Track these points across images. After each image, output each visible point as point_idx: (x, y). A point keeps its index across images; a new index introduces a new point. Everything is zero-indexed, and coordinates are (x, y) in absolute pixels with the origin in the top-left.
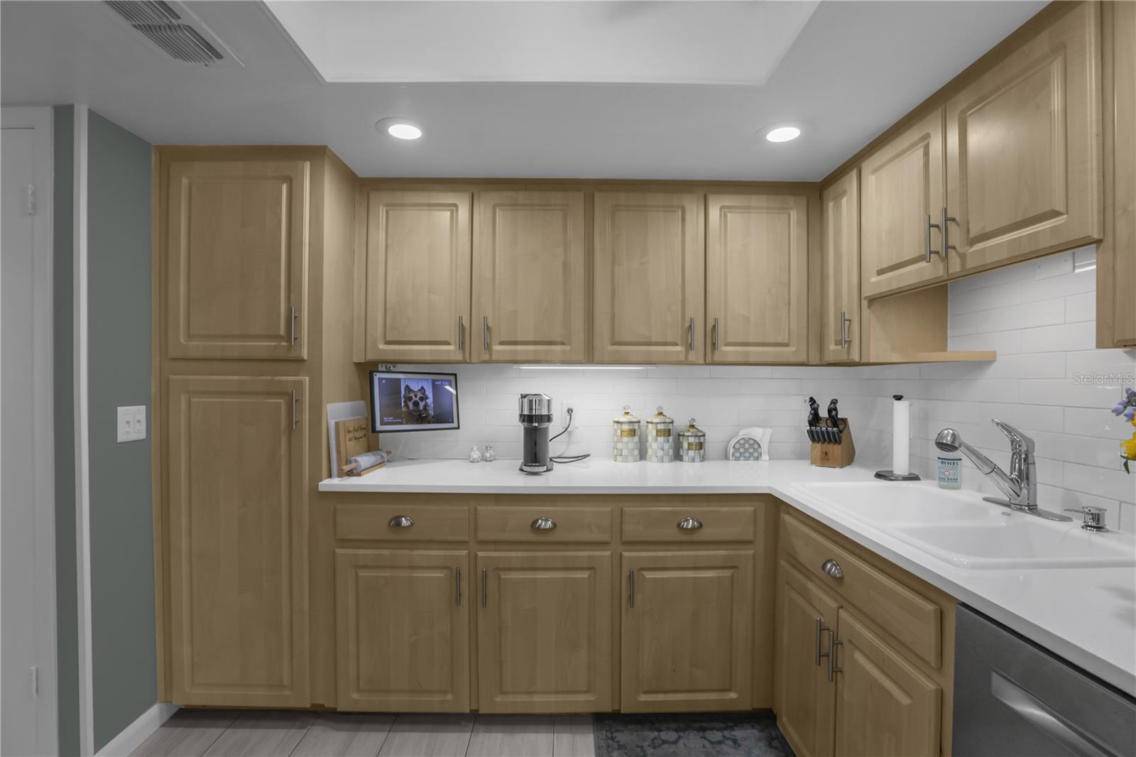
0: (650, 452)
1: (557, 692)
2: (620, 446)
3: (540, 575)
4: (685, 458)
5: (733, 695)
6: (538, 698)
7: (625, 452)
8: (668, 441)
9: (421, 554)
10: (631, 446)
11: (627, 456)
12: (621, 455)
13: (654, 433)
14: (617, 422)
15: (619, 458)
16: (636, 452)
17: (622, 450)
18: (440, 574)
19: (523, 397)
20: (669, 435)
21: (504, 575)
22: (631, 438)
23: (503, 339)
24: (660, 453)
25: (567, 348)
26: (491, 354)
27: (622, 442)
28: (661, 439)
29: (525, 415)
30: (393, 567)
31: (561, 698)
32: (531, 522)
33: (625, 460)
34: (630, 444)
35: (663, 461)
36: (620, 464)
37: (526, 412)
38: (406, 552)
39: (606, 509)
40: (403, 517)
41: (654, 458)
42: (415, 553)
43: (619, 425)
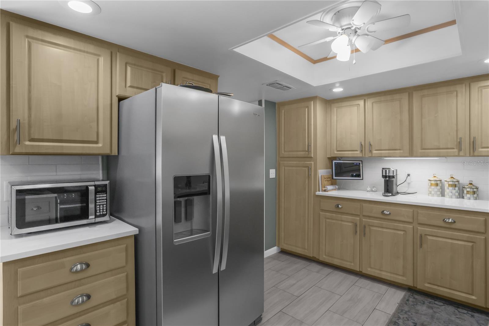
0: (446, 193)
1: (391, 273)
2: (430, 190)
3: (385, 230)
4: (465, 197)
5: (474, 297)
6: (383, 273)
7: (433, 192)
8: (455, 189)
9: (344, 217)
10: (436, 190)
11: (433, 194)
12: (431, 193)
13: (447, 185)
14: (429, 180)
15: (430, 195)
16: (439, 193)
17: (431, 191)
18: (350, 224)
19: (383, 169)
20: (456, 187)
21: (372, 228)
22: (436, 187)
23: (377, 149)
24: (450, 194)
25: (402, 151)
26: (372, 154)
27: (431, 188)
28: (451, 188)
29: (384, 175)
30: (336, 220)
31: (392, 275)
32: (382, 211)
33: (433, 195)
34: (435, 189)
35: (452, 198)
36: (430, 197)
37: (384, 174)
38: (340, 216)
39: (411, 210)
40: (340, 205)
41: (447, 196)
42: (343, 216)
43: (430, 181)
